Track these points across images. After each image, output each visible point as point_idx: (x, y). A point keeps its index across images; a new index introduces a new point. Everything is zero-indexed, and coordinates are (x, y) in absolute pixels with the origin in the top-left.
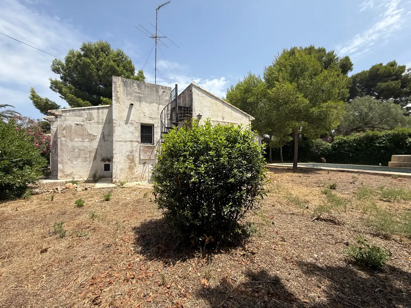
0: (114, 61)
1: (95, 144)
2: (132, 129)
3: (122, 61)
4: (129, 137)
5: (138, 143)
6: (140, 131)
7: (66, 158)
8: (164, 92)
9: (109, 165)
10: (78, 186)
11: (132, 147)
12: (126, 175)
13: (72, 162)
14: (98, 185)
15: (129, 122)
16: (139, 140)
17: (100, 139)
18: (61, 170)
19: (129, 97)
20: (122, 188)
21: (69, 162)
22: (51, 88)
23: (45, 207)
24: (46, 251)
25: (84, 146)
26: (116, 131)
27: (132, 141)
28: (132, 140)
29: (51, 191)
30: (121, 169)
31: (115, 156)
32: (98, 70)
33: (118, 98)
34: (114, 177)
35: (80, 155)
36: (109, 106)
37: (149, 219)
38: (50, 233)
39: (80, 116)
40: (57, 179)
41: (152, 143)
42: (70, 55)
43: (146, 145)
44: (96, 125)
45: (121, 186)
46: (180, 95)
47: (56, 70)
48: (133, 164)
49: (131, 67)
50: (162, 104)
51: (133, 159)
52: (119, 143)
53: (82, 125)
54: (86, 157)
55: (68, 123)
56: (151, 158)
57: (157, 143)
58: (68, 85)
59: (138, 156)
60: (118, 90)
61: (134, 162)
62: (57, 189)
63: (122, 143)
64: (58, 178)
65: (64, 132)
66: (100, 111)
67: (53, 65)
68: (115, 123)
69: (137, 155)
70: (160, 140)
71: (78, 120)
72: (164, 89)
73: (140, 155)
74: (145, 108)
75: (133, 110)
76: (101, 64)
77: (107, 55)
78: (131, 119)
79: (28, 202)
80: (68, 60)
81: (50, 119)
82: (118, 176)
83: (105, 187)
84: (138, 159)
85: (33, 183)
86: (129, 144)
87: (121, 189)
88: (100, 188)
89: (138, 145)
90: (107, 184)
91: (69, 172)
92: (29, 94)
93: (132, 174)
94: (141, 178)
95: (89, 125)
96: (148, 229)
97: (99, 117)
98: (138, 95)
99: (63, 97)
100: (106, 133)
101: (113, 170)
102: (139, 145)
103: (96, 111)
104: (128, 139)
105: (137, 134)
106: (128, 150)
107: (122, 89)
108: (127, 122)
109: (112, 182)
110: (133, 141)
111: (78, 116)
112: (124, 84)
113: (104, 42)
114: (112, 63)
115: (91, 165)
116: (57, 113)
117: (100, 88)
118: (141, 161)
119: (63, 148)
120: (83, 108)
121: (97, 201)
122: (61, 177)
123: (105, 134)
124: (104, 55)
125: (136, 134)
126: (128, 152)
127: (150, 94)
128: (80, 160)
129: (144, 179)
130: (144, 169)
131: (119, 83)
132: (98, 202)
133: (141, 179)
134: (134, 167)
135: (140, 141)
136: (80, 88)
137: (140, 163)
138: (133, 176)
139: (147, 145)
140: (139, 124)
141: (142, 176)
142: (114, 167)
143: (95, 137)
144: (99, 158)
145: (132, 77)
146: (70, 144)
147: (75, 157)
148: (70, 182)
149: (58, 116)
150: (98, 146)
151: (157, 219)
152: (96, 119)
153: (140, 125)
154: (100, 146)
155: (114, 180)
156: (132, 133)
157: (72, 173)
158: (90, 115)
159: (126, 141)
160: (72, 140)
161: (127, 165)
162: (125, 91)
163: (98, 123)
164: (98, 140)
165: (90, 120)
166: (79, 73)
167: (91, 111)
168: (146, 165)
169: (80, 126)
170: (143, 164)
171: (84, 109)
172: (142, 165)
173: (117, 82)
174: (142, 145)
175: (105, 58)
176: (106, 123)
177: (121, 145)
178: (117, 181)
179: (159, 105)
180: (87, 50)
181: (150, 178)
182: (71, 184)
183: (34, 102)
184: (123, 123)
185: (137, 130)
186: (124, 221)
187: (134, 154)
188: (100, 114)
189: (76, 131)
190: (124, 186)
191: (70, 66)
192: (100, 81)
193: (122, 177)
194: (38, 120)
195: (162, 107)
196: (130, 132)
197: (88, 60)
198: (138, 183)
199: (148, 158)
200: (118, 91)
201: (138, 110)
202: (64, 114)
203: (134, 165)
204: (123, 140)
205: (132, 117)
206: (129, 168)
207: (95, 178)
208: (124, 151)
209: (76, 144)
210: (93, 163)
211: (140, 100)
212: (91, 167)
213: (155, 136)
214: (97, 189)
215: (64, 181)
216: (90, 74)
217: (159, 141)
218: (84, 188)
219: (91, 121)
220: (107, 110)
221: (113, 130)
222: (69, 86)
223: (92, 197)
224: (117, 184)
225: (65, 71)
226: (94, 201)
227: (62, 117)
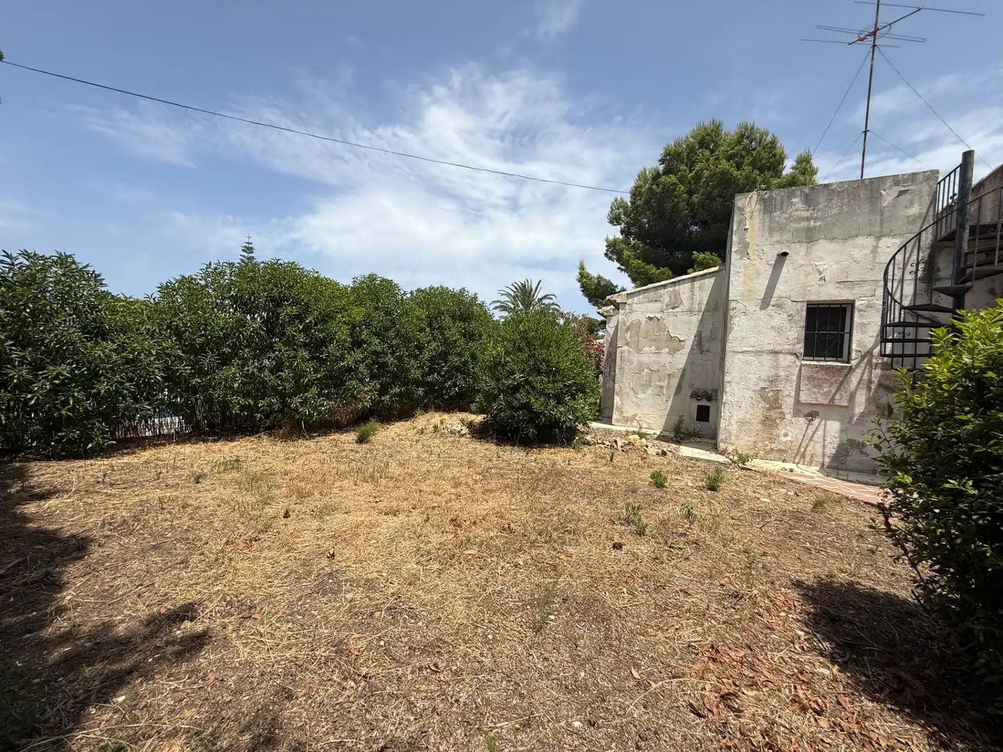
0: (728, 159)
1: (681, 359)
2: (779, 319)
3: (748, 151)
4: (769, 340)
5: (793, 358)
6: (803, 324)
7: (627, 385)
8: (901, 193)
9: (708, 408)
10: (650, 445)
11: (776, 367)
12: (753, 439)
13: (636, 393)
14: (686, 451)
15: (772, 303)
16: (800, 348)
17: (692, 349)
18: (617, 407)
19: (776, 237)
20: (743, 469)
21: (632, 393)
22: (606, 255)
23: (602, 469)
24: (621, 547)
25: (659, 363)
26: (736, 328)
27: (776, 353)
28: (778, 348)
29: (608, 443)
30: (742, 423)
31: (728, 389)
32: (690, 193)
33: (747, 245)
34: (722, 440)
35: (650, 382)
36: (716, 269)
37: (842, 578)
38: (619, 519)
39: (656, 301)
40: (610, 423)
41: (842, 357)
42: (639, 182)
43: (821, 363)
44: (685, 317)
45: (740, 465)
46: (981, 184)
47: (615, 220)
48: (774, 414)
49: (774, 155)
50: (891, 234)
51: (777, 399)
52: (740, 356)
53: (658, 320)
54: (661, 387)
55: (634, 317)
56: (836, 402)
57: (863, 357)
58: (633, 242)
59: (793, 394)
60: (747, 227)
61: (780, 407)
62: (616, 442)
63: (749, 358)
64: (613, 423)
65: (628, 335)
66: (697, 284)
67: (612, 210)
68: (734, 309)
69: (788, 390)
70: (874, 347)
71: (653, 309)
72: (904, 182)
73: (798, 390)
74: (824, 256)
75: (785, 269)
76: (698, 177)
77: (712, 152)
78: (777, 292)
79: (580, 455)
80: (636, 194)
81: (606, 312)
82: (733, 438)
83: (702, 457)
84: (791, 401)
85: (585, 424)
86: (766, 359)
87: (741, 472)
88: (691, 459)
89: (795, 362)
90: (704, 451)
91: (629, 414)
92: (576, 273)
93: (771, 439)
94: (797, 454)
95: (671, 318)
96: (846, 604)
97: (693, 299)
98: (803, 224)
99: (623, 267)
100: (706, 334)
101: (722, 420)
102: (798, 363)
103: (688, 285)
104: (767, 347)
105: (795, 334)
106: (764, 375)
107: (757, 221)
108: (765, 303)
109: (715, 448)
110: (780, 353)
111: (652, 301)
112: (765, 206)
113: (707, 124)
114: (724, 165)
115: (670, 403)
116: (619, 300)
117: (691, 232)
118: (800, 407)
119: (623, 365)
120: (663, 283)
121: (690, 484)
122: (618, 421)
123: (703, 335)
124: (707, 153)
125: (789, 333)
126: (765, 381)
127: (847, 212)
128: (649, 392)
129: (808, 459)
130: (810, 432)
131: (751, 206)
132: (692, 487)
133: (798, 457)
134: (778, 421)
135: (802, 351)
136: (651, 244)
137: (796, 414)
138: (773, 446)
139: (824, 363)
140: (800, 304)
141: (802, 450)
142: (725, 413)
143: (683, 343)
144: (687, 391)
145: (775, 181)
146: (635, 358)
147: (642, 385)
148: (634, 433)
149: (621, 306)
150: (686, 362)
151: (874, 589)
152: (686, 305)
153: (805, 309)
154: (690, 363)
155: (722, 446)
156: (779, 330)
157: (636, 415)
158: (675, 296)
159: (759, 353)
160: (639, 351)
161: (758, 412)
162: (767, 224)
163: (690, 311)
164: (687, 350)
165: (673, 308)
166: (653, 213)
167: (677, 288)
168: (817, 421)
169: (655, 322)
170: (806, 416)
171: (664, 286)
172: (802, 420)
173: (748, 206)
174: (808, 363)
175: (708, 160)
176: (707, 310)
177: (747, 363)
178: (730, 449)
179: (878, 238)
180: (672, 159)
181: (827, 460)
182: (637, 437)
183: (582, 286)
184: (753, 307)
185: (796, 323)
186: (764, 554)
187: (780, 387)
188: (697, 291)
189: (647, 333)
190: (748, 465)
191: (638, 202)
192: (693, 217)
193: (742, 443)
194: (583, 315)
195: (889, 245)
196: (772, 328)
197: (672, 178)
198: (788, 466)
199: (826, 402)
200: (746, 229)
201: (802, 265)
202: (629, 301)
203: (777, 415)
204: (751, 349)
205: (780, 289)
206: (763, 423)
207: (678, 434)
208: (752, 376)
209: (645, 359)
210: (673, 400)
211: (809, 237)
212: (669, 408)
213: (856, 337)
214: (684, 458)
215: (624, 429)
216: (676, 206)
217: (870, 353)
218: (660, 451)
219: (676, 310)
220: (712, 280)
221: (729, 325)
222: (635, 244)
223: (678, 473)
224: (731, 457)
225: (628, 216)
226: (682, 484)
227: (627, 306)
